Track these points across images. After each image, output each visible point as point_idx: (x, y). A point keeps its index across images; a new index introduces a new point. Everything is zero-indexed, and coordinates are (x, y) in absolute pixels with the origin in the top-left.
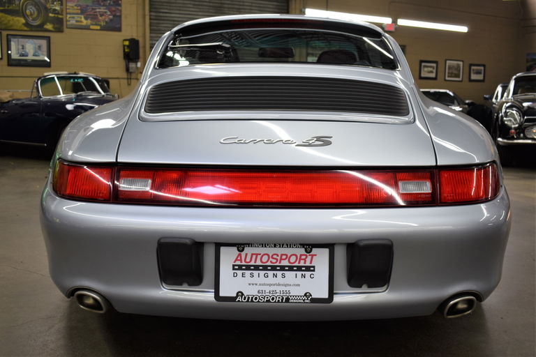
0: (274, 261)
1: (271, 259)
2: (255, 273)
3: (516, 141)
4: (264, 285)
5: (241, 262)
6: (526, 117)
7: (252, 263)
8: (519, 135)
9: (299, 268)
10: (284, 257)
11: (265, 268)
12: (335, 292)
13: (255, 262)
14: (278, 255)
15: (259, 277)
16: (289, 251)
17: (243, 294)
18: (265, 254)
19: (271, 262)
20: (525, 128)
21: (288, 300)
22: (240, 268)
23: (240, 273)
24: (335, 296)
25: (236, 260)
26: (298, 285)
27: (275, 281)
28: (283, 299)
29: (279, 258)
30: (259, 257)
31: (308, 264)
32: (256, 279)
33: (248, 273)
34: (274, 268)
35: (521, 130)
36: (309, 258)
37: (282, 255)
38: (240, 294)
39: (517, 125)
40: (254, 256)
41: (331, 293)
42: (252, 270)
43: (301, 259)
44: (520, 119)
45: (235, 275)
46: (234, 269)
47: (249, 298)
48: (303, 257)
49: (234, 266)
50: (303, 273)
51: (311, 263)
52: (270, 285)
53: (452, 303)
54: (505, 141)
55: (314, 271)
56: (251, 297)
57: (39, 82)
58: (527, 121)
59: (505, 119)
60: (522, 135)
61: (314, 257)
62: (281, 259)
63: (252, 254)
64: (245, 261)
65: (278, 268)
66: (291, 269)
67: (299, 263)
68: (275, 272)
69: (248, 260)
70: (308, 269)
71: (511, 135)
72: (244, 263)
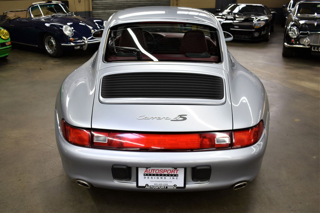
0: (161, 172)
1: (160, 172)
2: (153, 177)
3: (294, 46)
4: (157, 181)
5: (147, 173)
6: (301, 32)
7: (152, 173)
8: (297, 42)
9: (172, 175)
10: (165, 171)
11: (157, 175)
12: (186, 183)
13: (153, 173)
14: (163, 170)
15: (155, 178)
16: (167, 169)
17: (148, 185)
18: (157, 170)
19: (160, 173)
20: (300, 38)
21: (167, 187)
22: (147, 175)
23: (147, 177)
24: (186, 185)
25: (145, 172)
26: (171, 182)
27: (162, 180)
28: (165, 187)
29: (163, 171)
30: (155, 171)
31: (175, 173)
32: (153, 179)
33: (150, 177)
34: (161, 175)
35: (298, 40)
36: (176, 171)
37: (164, 170)
38: (147, 185)
39: (296, 37)
40: (153, 171)
41: (185, 184)
42: (152, 176)
43: (172, 172)
44: (298, 33)
45: (145, 178)
46: (144, 175)
47: (151, 187)
48: (173, 171)
49: (144, 174)
50: (173, 177)
51: (177, 173)
52: (160, 182)
53: (236, 185)
54: (289, 45)
55: (178, 176)
56: (151, 186)
57: (30, 8)
58: (302, 34)
59: (289, 32)
60: (298, 42)
61: (178, 171)
62: (164, 172)
63: (152, 170)
64: (149, 172)
65: (163, 175)
66: (168, 175)
67: (172, 173)
68: (162, 177)
69: (150, 172)
70: (175, 175)
71: (292, 42)
72: (148, 173)
